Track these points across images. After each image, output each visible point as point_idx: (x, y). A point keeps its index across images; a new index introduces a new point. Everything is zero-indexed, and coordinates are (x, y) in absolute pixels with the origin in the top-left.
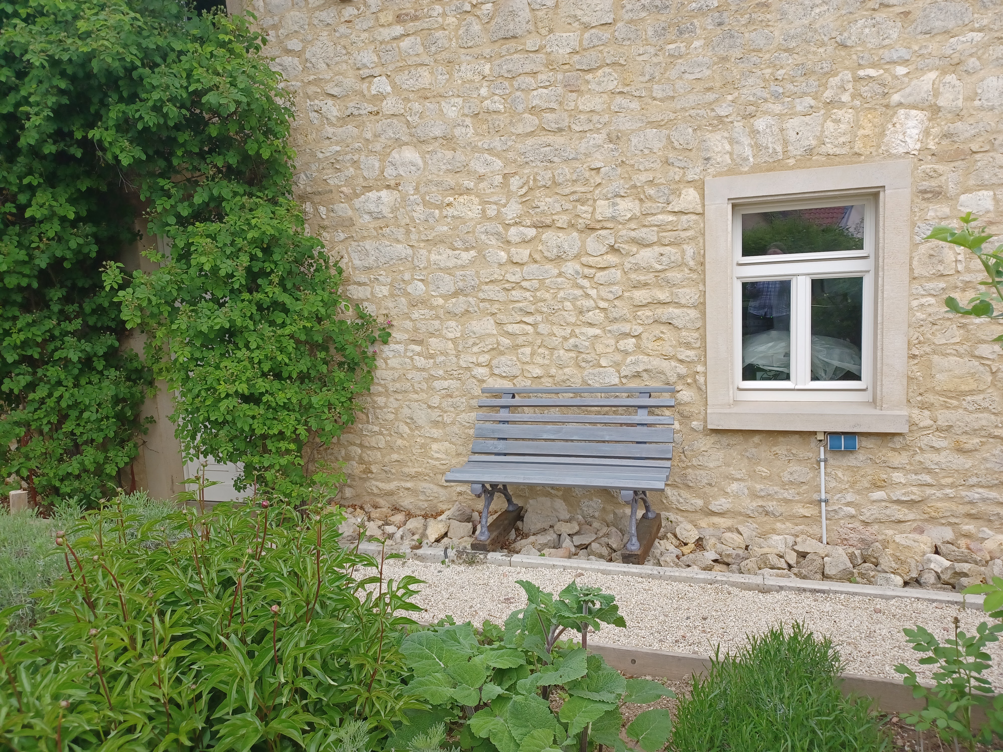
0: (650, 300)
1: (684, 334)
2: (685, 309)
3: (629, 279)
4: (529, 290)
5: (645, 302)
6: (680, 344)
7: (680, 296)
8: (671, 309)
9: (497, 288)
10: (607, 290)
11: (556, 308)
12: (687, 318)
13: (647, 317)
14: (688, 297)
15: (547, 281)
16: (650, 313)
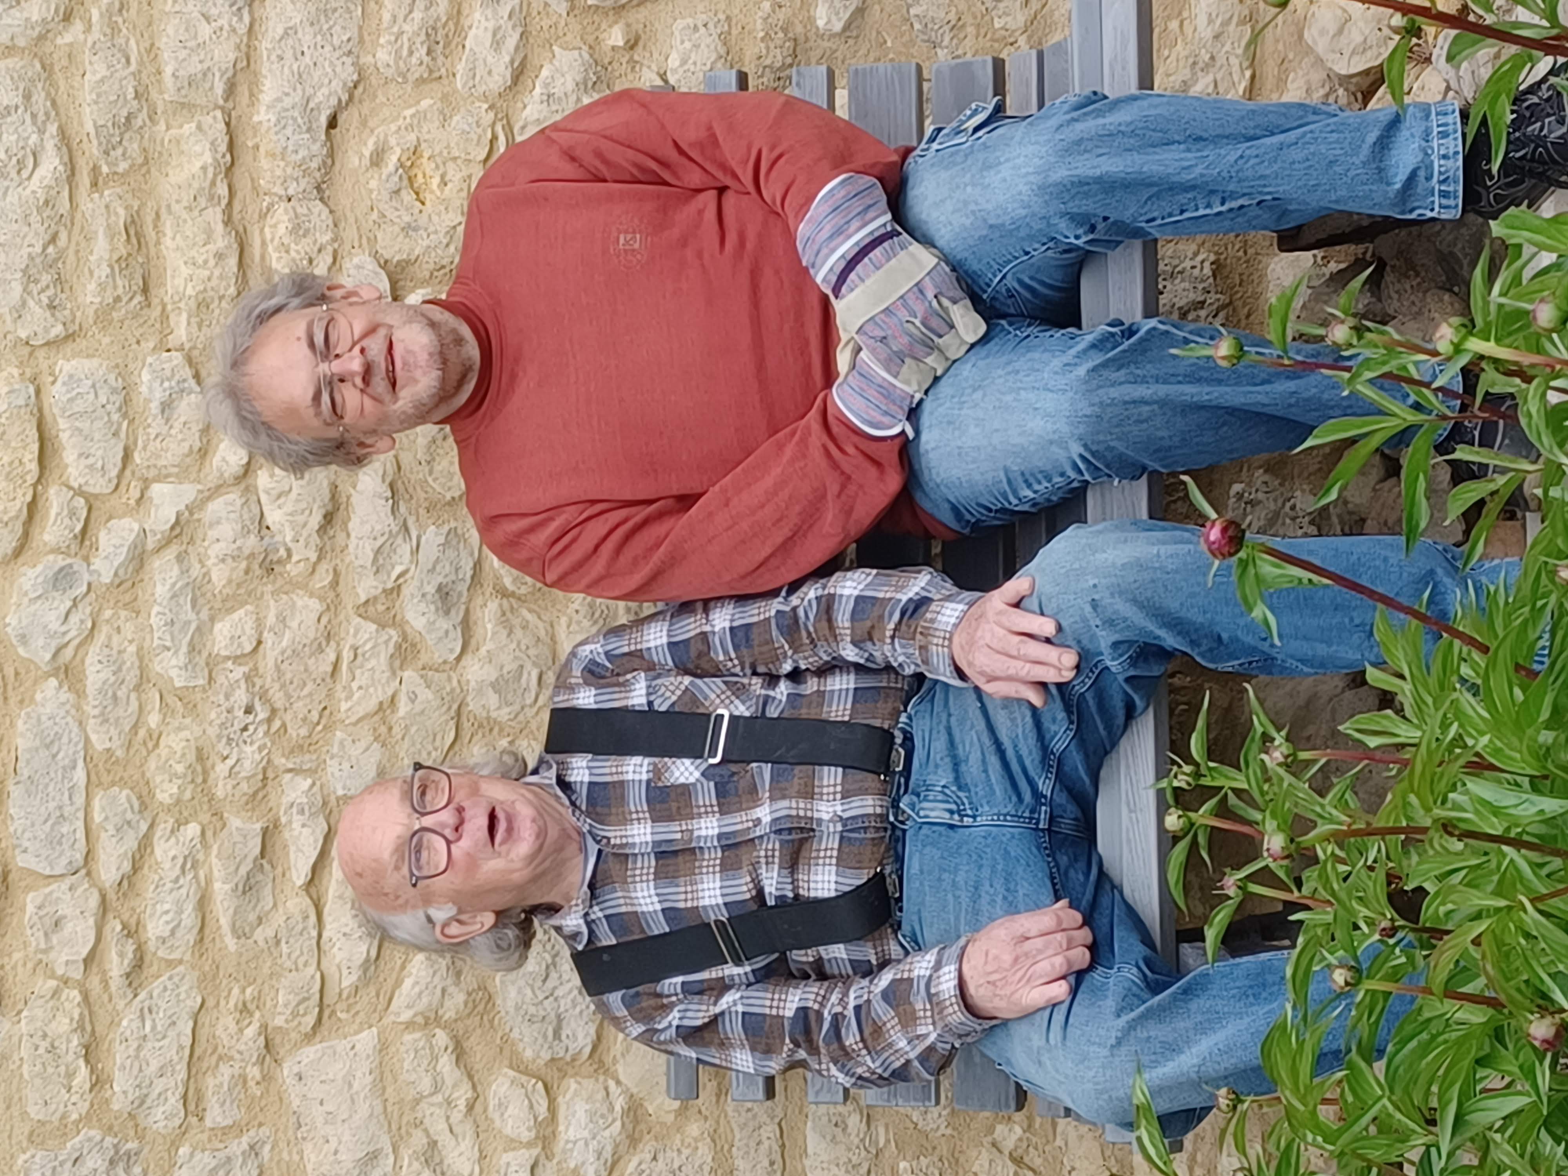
0: (215, 215)
1: (383, 56)
2: (264, 45)
3: (103, 316)
4: (145, 844)
5: (222, 240)
6: (431, 77)
7: (194, 67)
8: (263, 116)
9: (128, 1023)
10: (157, 425)
11: (241, 697)
12: (307, 37)
13: (298, 230)
14: (205, 30)
15: (99, 742)
16: (282, 216)
